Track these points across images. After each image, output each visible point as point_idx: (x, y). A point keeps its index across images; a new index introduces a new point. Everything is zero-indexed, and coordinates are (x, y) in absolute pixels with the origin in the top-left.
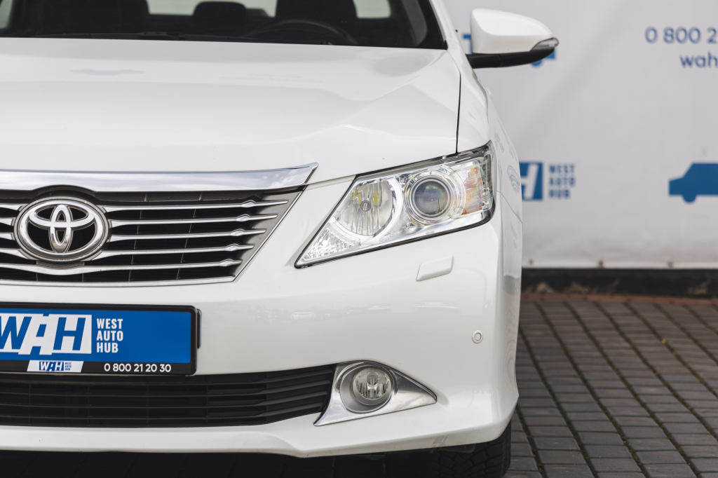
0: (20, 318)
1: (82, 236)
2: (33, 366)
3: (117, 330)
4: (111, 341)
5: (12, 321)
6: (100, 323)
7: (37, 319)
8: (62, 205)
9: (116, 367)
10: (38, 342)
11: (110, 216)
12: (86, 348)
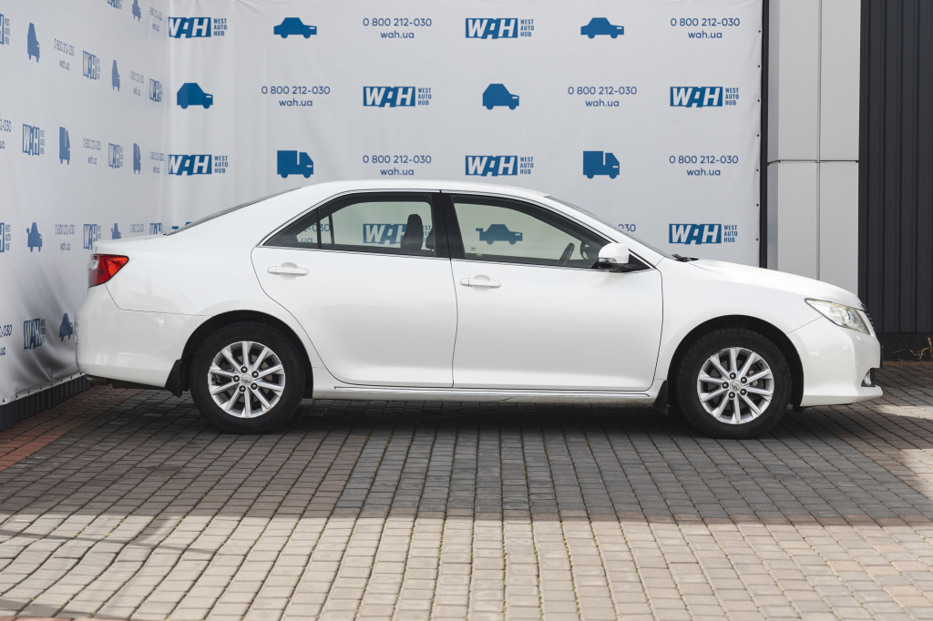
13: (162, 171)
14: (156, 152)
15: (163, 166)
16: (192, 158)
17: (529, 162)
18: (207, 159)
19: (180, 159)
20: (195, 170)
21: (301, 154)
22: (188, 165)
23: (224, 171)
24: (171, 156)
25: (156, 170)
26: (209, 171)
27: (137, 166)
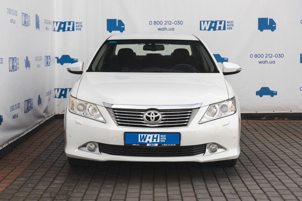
0: (145, 135)
1: (157, 118)
2: (148, 145)
3: (165, 137)
4: (163, 140)
5: (144, 136)
6: (161, 136)
7: (149, 135)
8: (153, 112)
9: (165, 145)
10: (149, 140)
11: (162, 114)
12: (158, 141)
13: (50, 29)
14: (47, 19)
15: (50, 27)
16: (65, 23)
17: (231, 24)
18: (72, 23)
19: (59, 24)
20: (66, 29)
21: (118, 20)
22: (63, 27)
23: (80, 29)
24: (54, 22)
25: (47, 29)
26: (73, 30)
27: (38, 26)
